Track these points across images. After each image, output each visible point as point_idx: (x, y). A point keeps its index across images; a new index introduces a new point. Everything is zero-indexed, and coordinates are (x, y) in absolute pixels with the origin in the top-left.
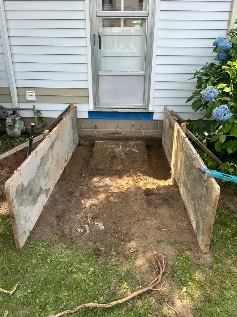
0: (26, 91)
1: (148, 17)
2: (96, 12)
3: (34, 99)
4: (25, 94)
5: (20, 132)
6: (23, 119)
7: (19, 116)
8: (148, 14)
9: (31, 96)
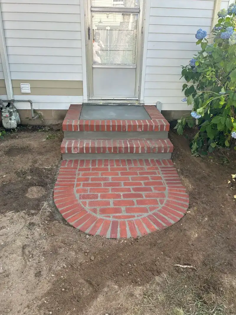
0: (21, 84)
1: (139, 13)
2: (90, 7)
3: (29, 91)
4: (20, 86)
5: (16, 124)
6: (18, 111)
7: (15, 108)
8: (139, 10)
9: (26, 88)
